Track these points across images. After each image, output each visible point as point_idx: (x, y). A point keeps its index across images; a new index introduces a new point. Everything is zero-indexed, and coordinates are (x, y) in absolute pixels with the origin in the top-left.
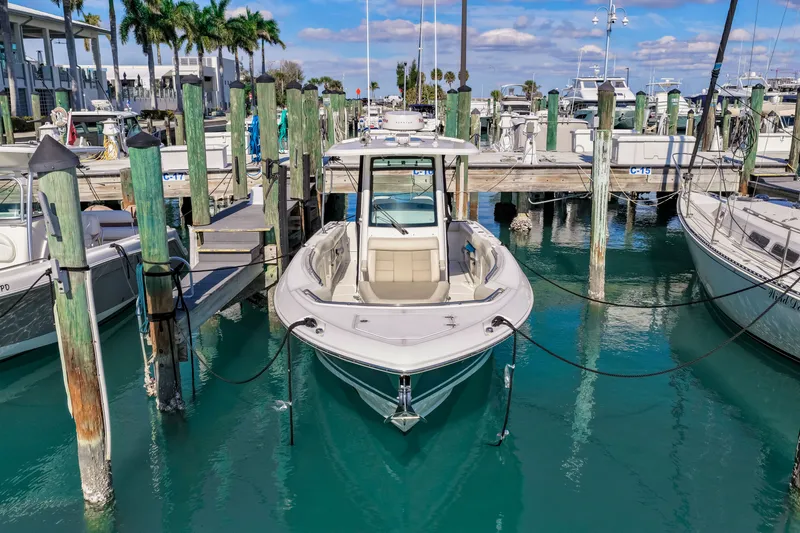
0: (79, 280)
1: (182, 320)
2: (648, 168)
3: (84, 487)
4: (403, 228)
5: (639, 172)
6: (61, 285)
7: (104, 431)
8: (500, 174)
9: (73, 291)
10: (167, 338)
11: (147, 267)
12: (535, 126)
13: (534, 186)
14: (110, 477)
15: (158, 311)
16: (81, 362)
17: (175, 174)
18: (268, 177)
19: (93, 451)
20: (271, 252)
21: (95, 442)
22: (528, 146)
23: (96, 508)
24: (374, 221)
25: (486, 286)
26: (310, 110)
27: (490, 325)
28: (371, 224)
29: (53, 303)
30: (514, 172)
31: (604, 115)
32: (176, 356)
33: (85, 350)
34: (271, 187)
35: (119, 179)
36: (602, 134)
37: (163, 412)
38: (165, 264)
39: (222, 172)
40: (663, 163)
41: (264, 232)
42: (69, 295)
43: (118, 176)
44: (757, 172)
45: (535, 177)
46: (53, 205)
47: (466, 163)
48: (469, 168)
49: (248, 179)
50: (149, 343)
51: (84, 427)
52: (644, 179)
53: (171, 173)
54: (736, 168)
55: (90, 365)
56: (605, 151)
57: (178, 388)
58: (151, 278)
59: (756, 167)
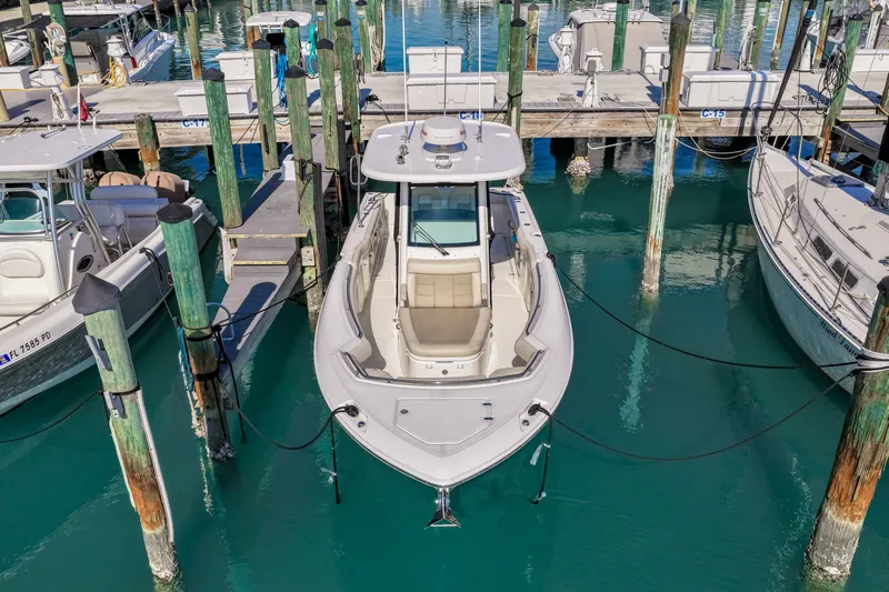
0: (131, 401)
1: (226, 375)
2: (722, 110)
3: (152, 565)
5: (711, 116)
6: (116, 411)
7: (166, 519)
8: (557, 119)
9: (127, 412)
10: (213, 395)
11: (188, 333)
12: (597, 64)
13: (593, 131)
14: (175, 555)
15: (202, 372)
16: (140, 468)
17: (196, 120)
18: (302, 179)
19: (157, 537)
20: (309, 255)
21: (159, 531)
22: (589, 86)
23: (164, 582)
24: (413, 240)
25: (527, 339)
26: (343, 50)
27: (526, 416)
28: (410, 244)
29: (108, 419)
30: (572, 115)
32: (222, 408)
33: (144, 458)
34: (305, 188)
35: (134, 126)
36: (666, 121)
37: (213, 459)
38: (206, 328)
39: (247, 118)
40: (742, 105)
41: (300, 238)
42: (123, 415)
43: (132, 122)
44: (844, 116)
45: (595, 122)
46: (100, 341)
47: (519, 105)
48: (522, 112)
49: (277, 125)
50: (196, 398)
51: (148, 519)
52: (717, 123)
53: (191, 120)
54: (821, 109)
55: (149, 469)
56: (667, 141)
57: (226, 437)
58: (192, 343)
59: (844, 109)
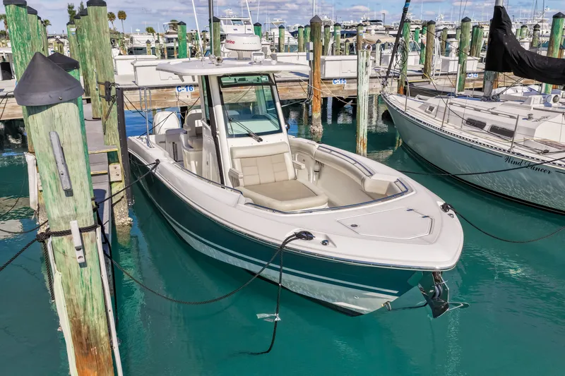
0: (92, 241)
2: (344, 79)
4: (258, 136)
5: (338, 83)
16: (98, 340)
18: (108, 100)
20: (116, 171)
24: (230, 132)
28: (229, 135)
31: (316, 40)
34: (111, 108)
40: (354, 75)
44: (410, 79)
52: (342, 87)
